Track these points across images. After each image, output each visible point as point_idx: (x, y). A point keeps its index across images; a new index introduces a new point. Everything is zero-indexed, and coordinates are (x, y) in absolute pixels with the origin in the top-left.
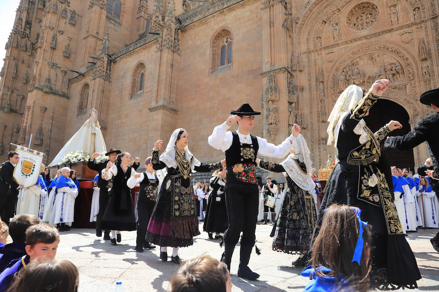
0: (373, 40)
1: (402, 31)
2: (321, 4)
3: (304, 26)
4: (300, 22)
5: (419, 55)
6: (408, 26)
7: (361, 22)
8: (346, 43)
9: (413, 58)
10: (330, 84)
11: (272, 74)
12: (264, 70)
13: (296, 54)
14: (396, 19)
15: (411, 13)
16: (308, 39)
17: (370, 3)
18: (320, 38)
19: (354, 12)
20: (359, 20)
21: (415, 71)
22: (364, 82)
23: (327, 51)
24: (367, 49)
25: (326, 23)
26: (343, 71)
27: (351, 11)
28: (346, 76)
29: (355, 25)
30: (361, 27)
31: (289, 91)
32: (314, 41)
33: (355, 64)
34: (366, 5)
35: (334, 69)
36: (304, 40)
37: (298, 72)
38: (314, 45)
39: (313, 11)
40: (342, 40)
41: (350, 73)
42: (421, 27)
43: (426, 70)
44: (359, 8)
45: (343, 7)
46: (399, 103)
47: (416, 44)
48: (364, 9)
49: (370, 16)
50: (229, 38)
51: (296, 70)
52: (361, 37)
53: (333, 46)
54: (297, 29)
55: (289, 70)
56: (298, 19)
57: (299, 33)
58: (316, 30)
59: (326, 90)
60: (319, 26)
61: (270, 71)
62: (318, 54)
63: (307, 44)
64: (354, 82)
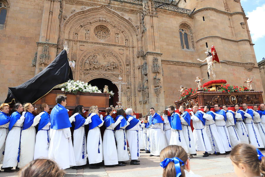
0: (106, 47)
1: (120, 48)
2: (81, 15)
3: (69, 23)
4: (67, 19)
5: (126, 62)
6: (123, 46)
7: (99, 35)
8: (92, 43)
9: (123, 63)
10: (80, 63)
11: (46, 46)
12: (40, 41)
13: (61, 38)
14: (118, 41)
15: (124, 41)
16: (69, 32)
17: (107, 27)
18: (77, 34)
20: (99, 33)
21: (124, 69)
22: (99, 67)
23: (81, 44)
24: (103, 50)
25: (82, 27)
26: (88, 58)
27: (96, 27)
30: (99, 37)
32: (73, 35)
33: (95, 56)
34: (104, 27)
35: (83, 55)
36: (67, 32)
38: (73, 37)
39: (76, 17)
40: (90, 40)
41: (92, 60)
42: (128, 49)
43: (128, 70)
44: (100, 27)
45: (93, 23)
47: (125, 56)
48: (103, 29)
49: (104, 34)
51: (60, 48)
52: (100, 43)
53: (84, 42)
54: (64, 23)
56: (66, 17)
57: (65, 26)
58: (75, 29)
59: (76, 66)
60: (78, 27)
61: (46, 44)
62: (75, 44)
63: (69, 35)
64: (94, 66)
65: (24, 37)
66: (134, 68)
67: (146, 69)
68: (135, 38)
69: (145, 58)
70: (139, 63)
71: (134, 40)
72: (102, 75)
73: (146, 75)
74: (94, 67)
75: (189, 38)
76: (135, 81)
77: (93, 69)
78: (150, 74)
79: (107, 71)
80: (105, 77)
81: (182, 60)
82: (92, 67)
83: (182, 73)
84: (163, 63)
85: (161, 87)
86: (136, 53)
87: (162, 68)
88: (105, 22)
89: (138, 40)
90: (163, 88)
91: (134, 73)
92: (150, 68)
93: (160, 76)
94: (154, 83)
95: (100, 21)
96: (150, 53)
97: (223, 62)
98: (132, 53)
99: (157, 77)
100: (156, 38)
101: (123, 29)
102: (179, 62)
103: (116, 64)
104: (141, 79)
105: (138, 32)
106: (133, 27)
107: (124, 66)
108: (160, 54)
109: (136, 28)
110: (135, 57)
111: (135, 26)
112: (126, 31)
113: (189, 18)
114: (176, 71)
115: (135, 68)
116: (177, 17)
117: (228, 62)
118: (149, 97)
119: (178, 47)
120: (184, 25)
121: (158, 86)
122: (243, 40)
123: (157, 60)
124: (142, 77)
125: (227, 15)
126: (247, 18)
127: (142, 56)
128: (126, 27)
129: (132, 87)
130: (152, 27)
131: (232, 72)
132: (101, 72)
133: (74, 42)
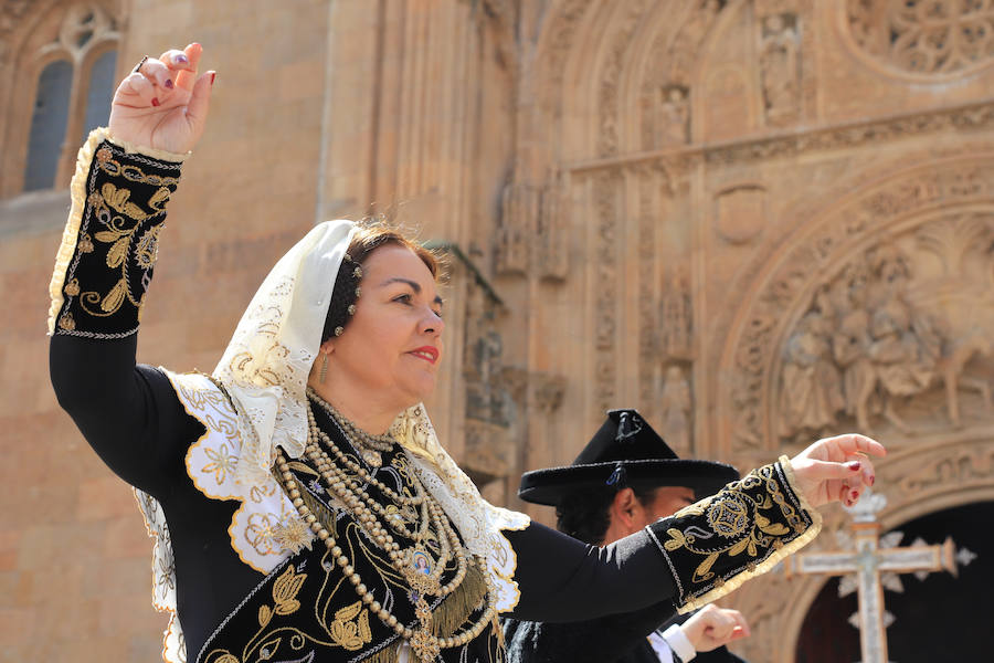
7: (935, 23)
8: (840, 136)
10: (730, 381)
16: (608, 93)
18: (685, 92)
22: (939, 386)
23: (724, 175)
24: (965, 184)
26: (814, 308)
28: (830, 341)
29: (894, 36)
30: (932, 54)
31: (473, 403)
32: (646, 104)
33: (888, 270)
35: (762, 286)
36: (583, 96)
37: (534, 283)
38: (647, 129)
40: (812, 114)
41: (855, 321)
50: (99, 17)
51: (520, 275)
52: (929, 115)
53: (757, 149)
55: (483, 265)
57: (563, 41)
58: (660, 41)
59: (700, 415)
62: (667, 191)
63: (603, 119)
72: (985, 464)
74: (879, 391)
82: (858, 400)
132: (973, 432)
133: (658, 180)
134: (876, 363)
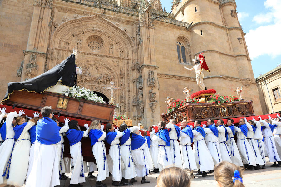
0: (100, 58)
1: (114, 59)
2: (74, 24)
3: (60, 32)
4: (58, 28)
5: (120, 75)
6: (117, 58)
7: (93, 45)
8: (85, 53)
9: (117, 75)
11: (34, 54)
12: (28, 50)
13: (51, 48)
14: (112, 52)
15: (119, 53)
16: (60, 41)
17: (100, 38)
18: (69, 44)
19: (91, 38)
20: (92, 43)
21: (117, 82)
22: (91, 80)
24: (96, 62)
25: (74, 36)
27: (90, 37)
30: (92, 48)
32: (64, 44)
34: (98, 38)
36: (57, 41)
37: (50, 60)
38: (64, 46)
39: (68, 25)
40: (82, 50)
42: (122, 61)
43: (122, 83)
44: (94, 37)
45: (86, 33)
46: (108, 97)
47: (119, 68)
48: (96, 39)
49: (98, 44)
51: (49, 58)
52: (93, 54)
54: (55, 31)
56: (57, 25)
57: (56, 34)
58: (67, 38)
60: (69, 36)
61: (33, 52)
62: (66, 54)
63: (59, 44)
64: (86, 78)
65: (9, 45)
66: (128, 81)
67: (141, 82)
68: (130, 50)
69: (141, 71)
70: (134, 76)
71: (129, 52)
72: (94, 88)
73: (141, 89)
75: (187, 51)
76: (129, 95)
77: (85, 82)
78: (146, 88)
79: (100, 84)
80: (98, 90)
81: (179, 74)
82: (83, 80)
83: (179, 87)
84: (159, 77)
85: (156, 102)
86: (130, 65)
87: (158, 82)
88: (99, 32)
89: (133, 52)
90: (158, 102)
91: (129, 86)
92: (146, 81)
93: (155, 90)
94: (150, 98)
95: (93, 31)
96: (146, 65)
97: (221, 77)
98: (127, 66)
99: (153, 91)
100: (152, 51)
101: (118, 40)
102: (176, 76)
103: (110, 76)
104: (136, 93)
105: (134, 44)
106: (128, 38)
107: (118, 78)
108: (156, 67)
109: (132, 40)
110: (130, 69)
111: (130, 38)
112: (121, 42)
113: (186, 31)
114: (173, 85)
115: (130, 81)
116: (174, 29)
117: (226, 77)
118: (143, 112)
119: (175, 61)
120: (182, 38)
121: (154, 101)
122: (240, 56)
123: (153, 73)
124: (137, 91)
125: (225, 30)
126: (245, 34)
127: (137, 69)
128: (121, 38)
129: (126, 101)
130: (149, 38)
131: (230, 87)
132: (93, 85)
133: (65, 52)
134: (86, 76)
